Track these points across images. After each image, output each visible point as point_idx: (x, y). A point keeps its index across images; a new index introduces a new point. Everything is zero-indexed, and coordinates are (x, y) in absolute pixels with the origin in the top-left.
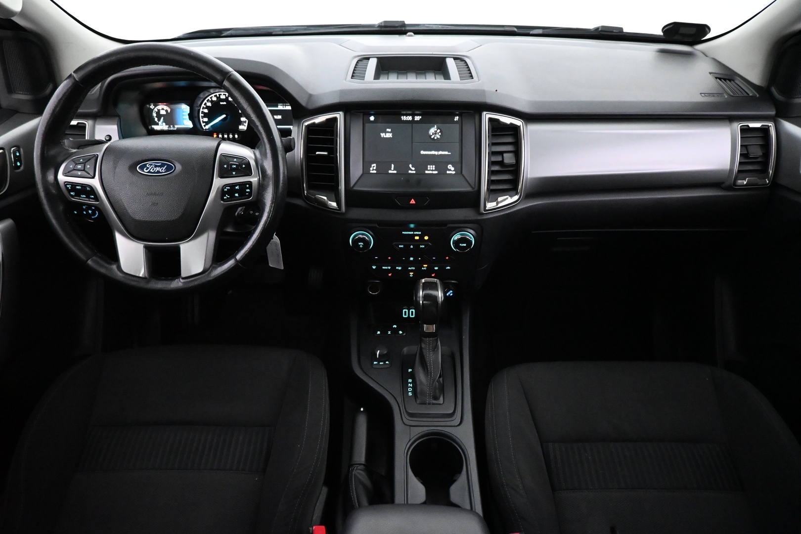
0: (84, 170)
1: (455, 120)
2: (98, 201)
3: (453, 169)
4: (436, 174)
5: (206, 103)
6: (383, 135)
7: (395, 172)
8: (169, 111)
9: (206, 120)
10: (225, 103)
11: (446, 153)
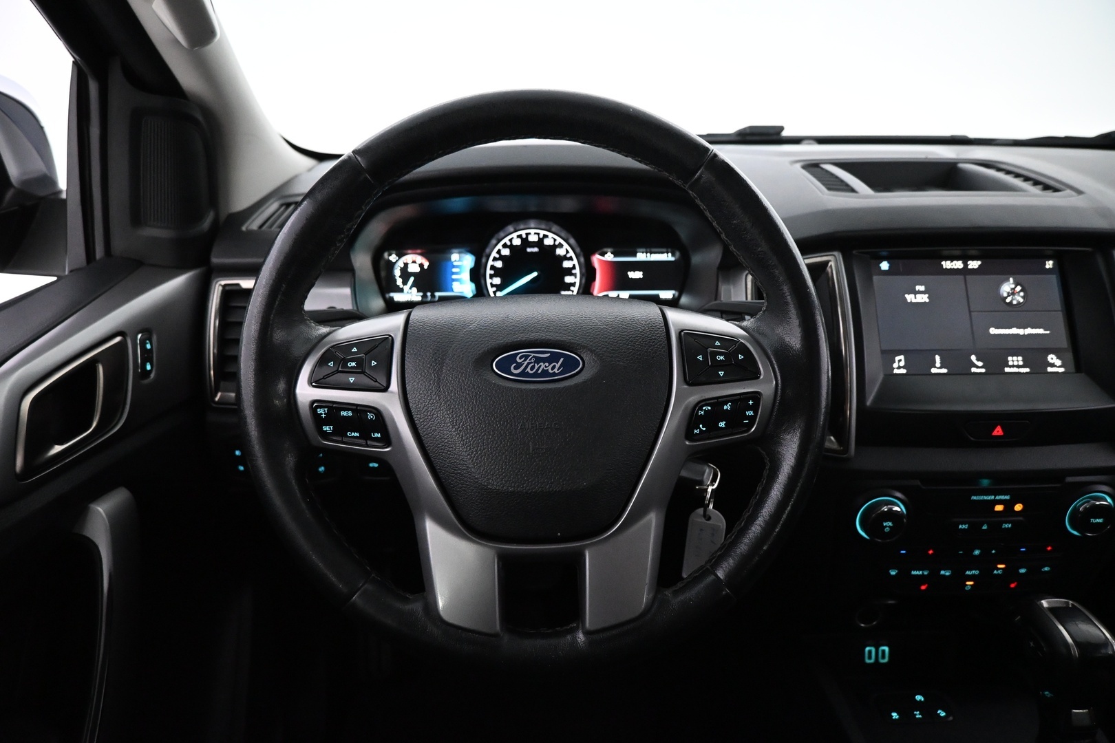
0: (363, 372)
1: (1047, 267)
2: (388, 444)
3: (1058, 363)
4: (1027, 373)
5: (500, 249)
6: (910, 298)
7: (944, 371)
8: (426, 265)
9: (497, 281)
10: (536, 250)
11: (1041, 331)
